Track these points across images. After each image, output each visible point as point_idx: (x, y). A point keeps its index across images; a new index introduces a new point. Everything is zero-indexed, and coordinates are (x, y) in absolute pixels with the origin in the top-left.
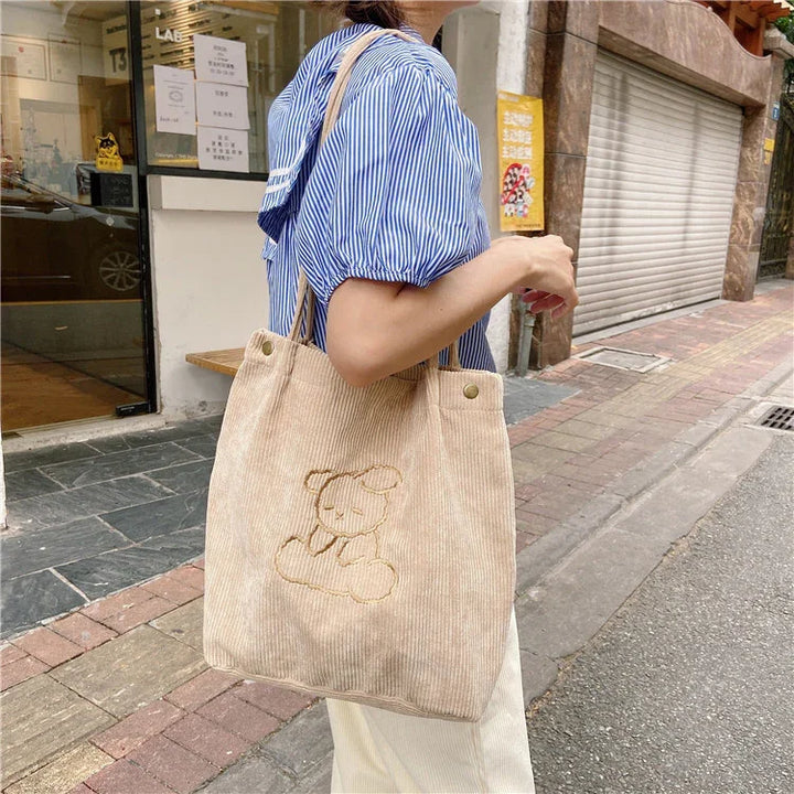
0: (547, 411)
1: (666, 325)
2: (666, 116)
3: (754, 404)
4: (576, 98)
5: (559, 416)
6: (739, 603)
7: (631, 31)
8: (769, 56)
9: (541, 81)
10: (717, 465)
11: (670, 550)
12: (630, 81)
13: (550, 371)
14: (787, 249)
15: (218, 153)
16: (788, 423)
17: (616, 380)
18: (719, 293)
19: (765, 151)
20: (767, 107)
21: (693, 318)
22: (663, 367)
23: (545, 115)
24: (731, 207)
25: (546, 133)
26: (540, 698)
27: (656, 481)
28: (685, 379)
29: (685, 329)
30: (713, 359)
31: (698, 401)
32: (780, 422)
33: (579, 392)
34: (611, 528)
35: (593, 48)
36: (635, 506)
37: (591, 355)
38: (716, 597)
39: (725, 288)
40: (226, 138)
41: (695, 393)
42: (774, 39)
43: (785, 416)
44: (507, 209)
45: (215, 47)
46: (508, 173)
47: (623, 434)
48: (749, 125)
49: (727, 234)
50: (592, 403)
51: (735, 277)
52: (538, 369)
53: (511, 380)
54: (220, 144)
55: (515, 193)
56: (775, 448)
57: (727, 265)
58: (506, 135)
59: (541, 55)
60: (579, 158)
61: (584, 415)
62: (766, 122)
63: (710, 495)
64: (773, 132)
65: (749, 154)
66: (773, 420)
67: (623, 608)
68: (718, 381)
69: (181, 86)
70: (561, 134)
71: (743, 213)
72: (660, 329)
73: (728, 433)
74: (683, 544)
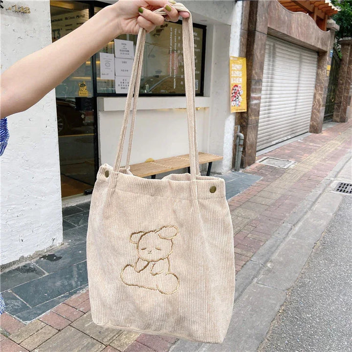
0: (252, 187)
1: (289, 145)
2: (289, 59)
3: (331, 182)
4: (259, 57)
5: (257, 189)
6: (345, 267)
7: (279, 27)
8: (329, 31)
9: (246, 51)
10: (324, 210)
11: (315, 246)
12: (276, 46)
13: (248, 168)
14: (333, 109)
15: (123, 87)
16: (346, 190)
17: (276, 172)
18: (308, 130)
19: (327, 70)
20: (328, 52)
21: (299, 142)
22: (293, 165)
23: (247, 65)
24: (313, 94)
25: (247, 72)
26: (283, 305)
27: (302, 217)
28: (303, 171)
29: (297, 148)
30: (312, 161)
31: (310, 181)
32: (343, 189)
33: (262, 178)
34: (290, 237)
35: (265, 36)
36: (297, 228)
37: (263, 161)
38: (336, 264)
39: (310, 128)
40: (126, 80)
41: (307, 177)
42: (331, 24)
43: (345, 187)
44: (233, 103)
45: (122, 44)
46: (233, 89)
47: (284, 196)
48: (321, 59)
49: (311, 105)
50: (268, 183)
51: (315, 123)
52: (243, 168)
53: (233, 173)
54: (123, 83)
55: (235, 97)
56: (343, 201)
57: (311, 118)
58: (233, 74)
59: (246, 40)
60: (260, 81)
61: (267, 188)
62: (327, 58)
63: (324, 223)
64: (330, 62)
65: (320, 72)
66: (340, 189)
67: (303, 270)
68: (316, 171)
69: (109, 60)
70: (254, 72)
71: (318, 97)
72: (287, 148)
73: (324, 195)
74: (318, 243)
